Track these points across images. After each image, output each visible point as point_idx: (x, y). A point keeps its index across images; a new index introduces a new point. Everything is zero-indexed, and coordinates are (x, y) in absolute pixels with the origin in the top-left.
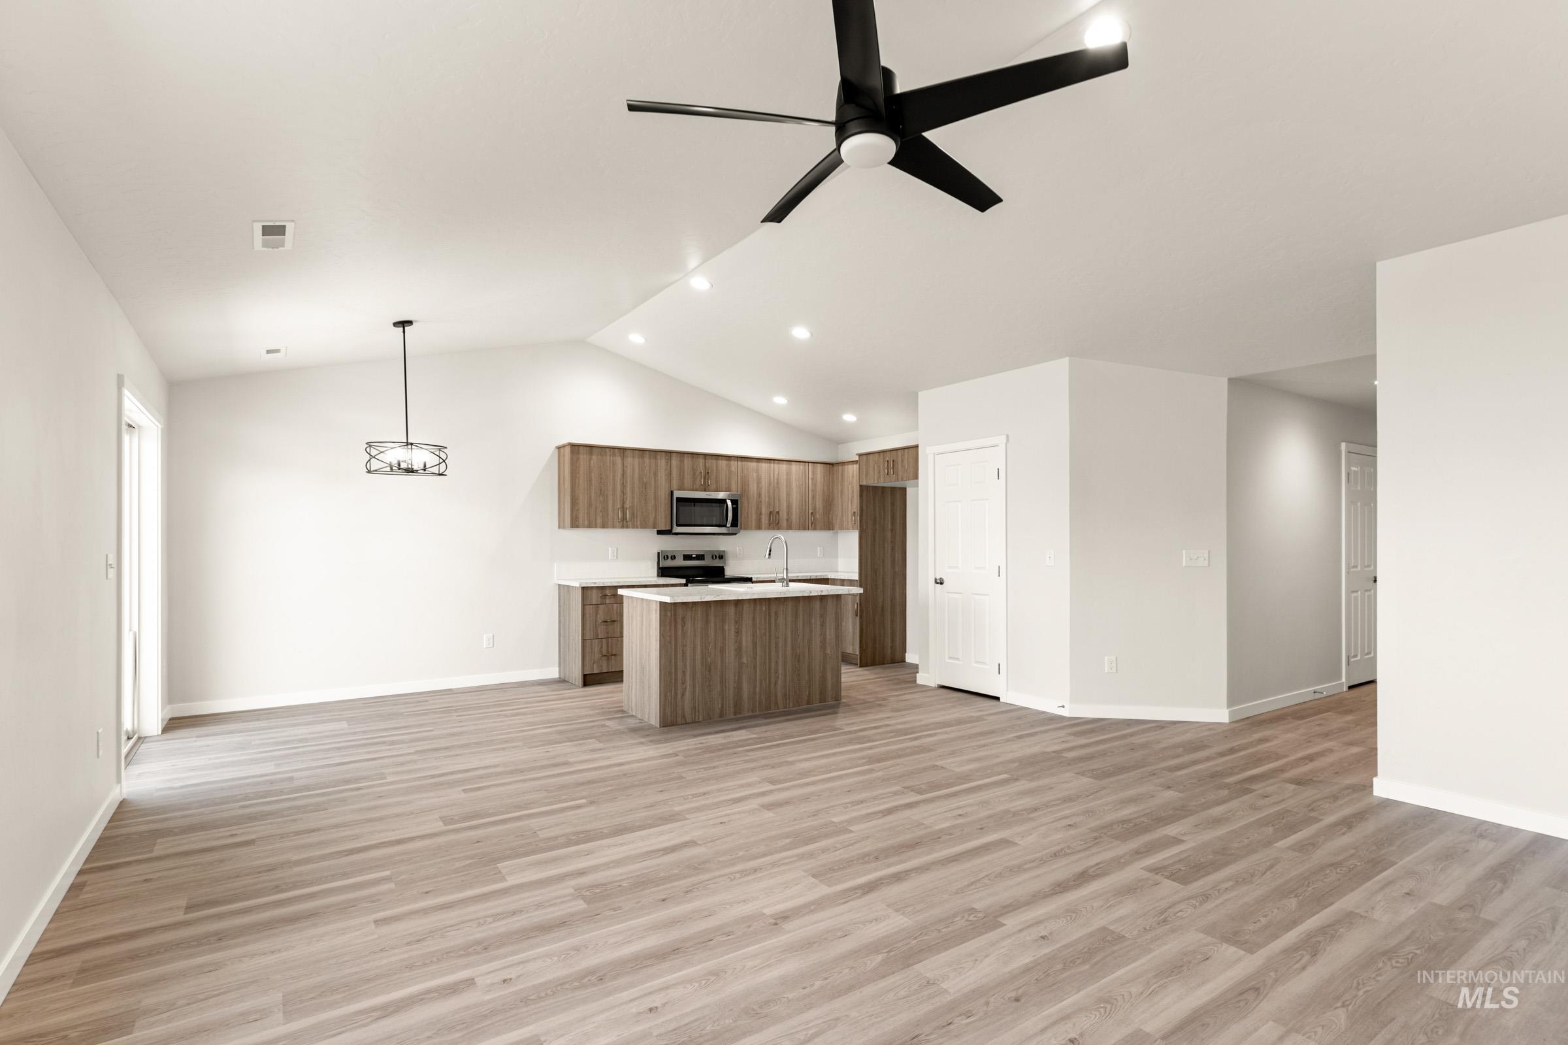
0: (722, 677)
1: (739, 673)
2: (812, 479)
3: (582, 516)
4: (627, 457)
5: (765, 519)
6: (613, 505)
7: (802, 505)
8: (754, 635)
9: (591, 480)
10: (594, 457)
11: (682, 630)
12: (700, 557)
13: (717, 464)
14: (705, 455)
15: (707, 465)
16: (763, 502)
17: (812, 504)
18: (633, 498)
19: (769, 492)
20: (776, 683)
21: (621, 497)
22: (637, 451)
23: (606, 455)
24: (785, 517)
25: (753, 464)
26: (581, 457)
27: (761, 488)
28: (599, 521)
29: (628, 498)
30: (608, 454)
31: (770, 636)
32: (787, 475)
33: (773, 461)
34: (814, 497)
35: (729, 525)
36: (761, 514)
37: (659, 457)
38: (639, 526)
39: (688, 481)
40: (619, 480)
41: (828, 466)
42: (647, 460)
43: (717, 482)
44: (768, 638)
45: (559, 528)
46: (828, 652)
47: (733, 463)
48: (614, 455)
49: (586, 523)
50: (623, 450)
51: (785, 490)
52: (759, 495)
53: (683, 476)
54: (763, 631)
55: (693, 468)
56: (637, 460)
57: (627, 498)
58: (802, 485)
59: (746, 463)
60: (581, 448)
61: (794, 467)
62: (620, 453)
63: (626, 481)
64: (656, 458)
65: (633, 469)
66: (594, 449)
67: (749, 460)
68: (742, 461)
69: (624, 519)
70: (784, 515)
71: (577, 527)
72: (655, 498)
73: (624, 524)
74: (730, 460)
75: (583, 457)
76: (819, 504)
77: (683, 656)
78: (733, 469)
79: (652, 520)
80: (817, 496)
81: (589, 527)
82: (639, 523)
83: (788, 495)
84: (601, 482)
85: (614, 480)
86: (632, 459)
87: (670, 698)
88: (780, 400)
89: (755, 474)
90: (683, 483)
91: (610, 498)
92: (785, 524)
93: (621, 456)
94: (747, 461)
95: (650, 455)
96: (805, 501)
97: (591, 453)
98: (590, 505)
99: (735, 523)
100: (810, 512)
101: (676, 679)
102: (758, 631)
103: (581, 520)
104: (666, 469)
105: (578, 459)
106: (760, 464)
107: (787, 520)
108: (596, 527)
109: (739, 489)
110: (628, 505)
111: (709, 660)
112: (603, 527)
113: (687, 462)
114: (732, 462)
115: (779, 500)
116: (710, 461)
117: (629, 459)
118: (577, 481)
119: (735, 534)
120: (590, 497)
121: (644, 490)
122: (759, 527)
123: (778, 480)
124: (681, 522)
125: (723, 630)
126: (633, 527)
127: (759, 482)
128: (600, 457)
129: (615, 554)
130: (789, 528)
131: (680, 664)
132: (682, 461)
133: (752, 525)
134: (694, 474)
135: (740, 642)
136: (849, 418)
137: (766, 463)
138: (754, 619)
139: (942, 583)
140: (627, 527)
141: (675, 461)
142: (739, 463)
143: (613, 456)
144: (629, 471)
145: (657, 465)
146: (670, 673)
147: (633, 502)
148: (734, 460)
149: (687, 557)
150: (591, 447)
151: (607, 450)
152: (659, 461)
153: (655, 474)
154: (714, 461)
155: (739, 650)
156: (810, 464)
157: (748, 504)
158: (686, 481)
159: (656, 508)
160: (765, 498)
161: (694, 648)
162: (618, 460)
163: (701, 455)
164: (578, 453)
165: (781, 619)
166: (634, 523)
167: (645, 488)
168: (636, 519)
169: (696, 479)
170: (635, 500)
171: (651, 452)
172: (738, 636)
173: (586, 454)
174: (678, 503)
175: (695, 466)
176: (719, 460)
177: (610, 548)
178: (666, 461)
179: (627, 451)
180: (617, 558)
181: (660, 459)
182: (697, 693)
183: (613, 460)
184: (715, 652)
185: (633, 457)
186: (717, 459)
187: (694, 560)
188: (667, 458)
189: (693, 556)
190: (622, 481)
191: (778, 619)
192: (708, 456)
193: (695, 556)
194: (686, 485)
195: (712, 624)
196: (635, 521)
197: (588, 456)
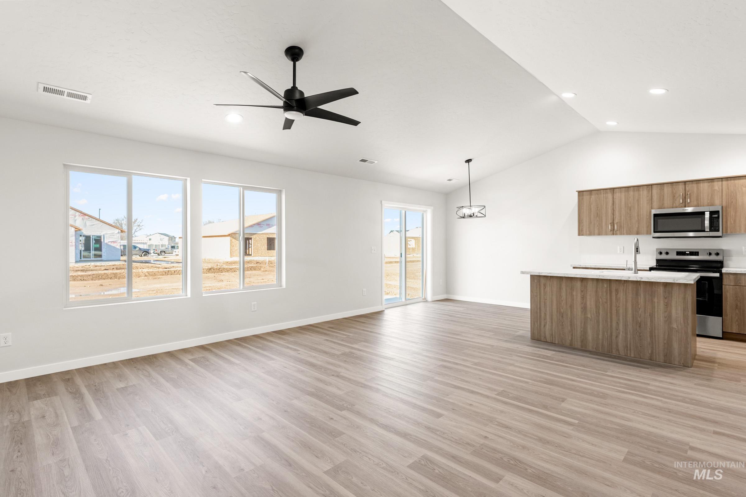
0: (571, 322)
1: (584, 322)
3: (585, 229)
6: (606, 222)
8: (597, 301)
9: (590, 209)
10: (593, 197)
11: (544, 290)
12: (694, 253)
13: (698, 188)
14: (685, 182)
15: (687, 188)
18: (621, 217)
21: (611, 217)
22: (624, 189)
23: (601, 194)
25: (742, 181)
26: (585, 197)
28: (596, 231)
30: (603, 193)
31: (611, 305)
35: (707, 230)
37: (641, 189)
38: (625, 234)
39: (668, 202)
40: (610, 207)
42: (631, 193)
43: (697, 200)
45: (579, 235)
48: (606, 193)
49: (588, 233)
50: (613, 190)
53: (663, 199)
54: (605, 300)
55: (672, 192)
56: (623, 194)
57: (616, 217)
60: (585, 193)
62: (611, 191)
63: (615, 207)
64: (639, 190)
65: (621, 199)
66: (593, 192)
67: (737, 178)
68: (728, 180)
69: (613, 230)
71: (583, 235)
72: (638, 216)
73: (613, 232)
74: (713, 182)
75: (586, 197)
77: (544, 305)
78: (716, 187)
79: (635, 229)
81: (590, 234)
82: (625, 231)
84: (597, 209)
85: (606, 207)
87: (536, 325)
89: (744, 189)
90: (663, 204)
91: (604, 218)
93: (611, 193)
95: (634, 189)
97: (591, 195)
98: (590, 223)
99: (715, 228)
101: (540, 316)
102: (600, 299)
103: (584, 232)
104: (648, 196)
105: (583, 199)
108: (594, 235)
109: (724, 203)
110: (616, 221)
111: (562, 310)
112: (599, 234)
113: (667, 190)
114: (716, 183)
116: (691, 185)
117: (617, 194)
118: (582, 211)
119: (721, 237)
120: (590, 218)
121: (629, 211)
124: (659, 229)
125: (572, 295)
126: (621, 235)
128: (597, 196)
129: (622, 250)
131: (543, 308)
133: (740, 229)
134: (674, 196)
135: (586, 304)
138: (596, 292)
140: (616, 234)
141: (655, 190)
142: (724, 182)
143: (606, 194)
144: (617, 201)
145: (639, 195)
146: (537, 312)
147: (621, 219)
148: (719, 181)
149: (680, 253)
150: (591, 191)
151: (602, 191)
152: (641, 192)
153: (638, 201)
154: (695, 185)
155: (584, 309)
157: (735, 213)
158: (666, 203)
159: (639, 221)
161: (552, 302)
162: (610, 196)
163: (681, 183)
164: (583, 195)
165: (622, 295)
166: (621, 232)
167: (630, 210)
168: (622, 229)
169: (676, 200)
170: (622, 218)
171: (635, 187)
172: (584, 300)
173: (588, 195)
174: (655, 218)
175: (675, 191)
176: (700, 183)
177: (618, 247)
178: (648, 191)
179: (616, 189)
180: (623, 253)
181: (642, 191)
182: (554, 327)
183: (606, 196)
184: (566, 306)
185: (621, 192)
186: (698, 183)
187: (688, 255)
188: (648, 189)
189: (687, 252)
190: (612, 208)
191: (619, 294)
192: (688, 183)
193: (688, 253)
194: (666, 205)
195: (564, 289)
196: (622, 231)
197: (589, 196)
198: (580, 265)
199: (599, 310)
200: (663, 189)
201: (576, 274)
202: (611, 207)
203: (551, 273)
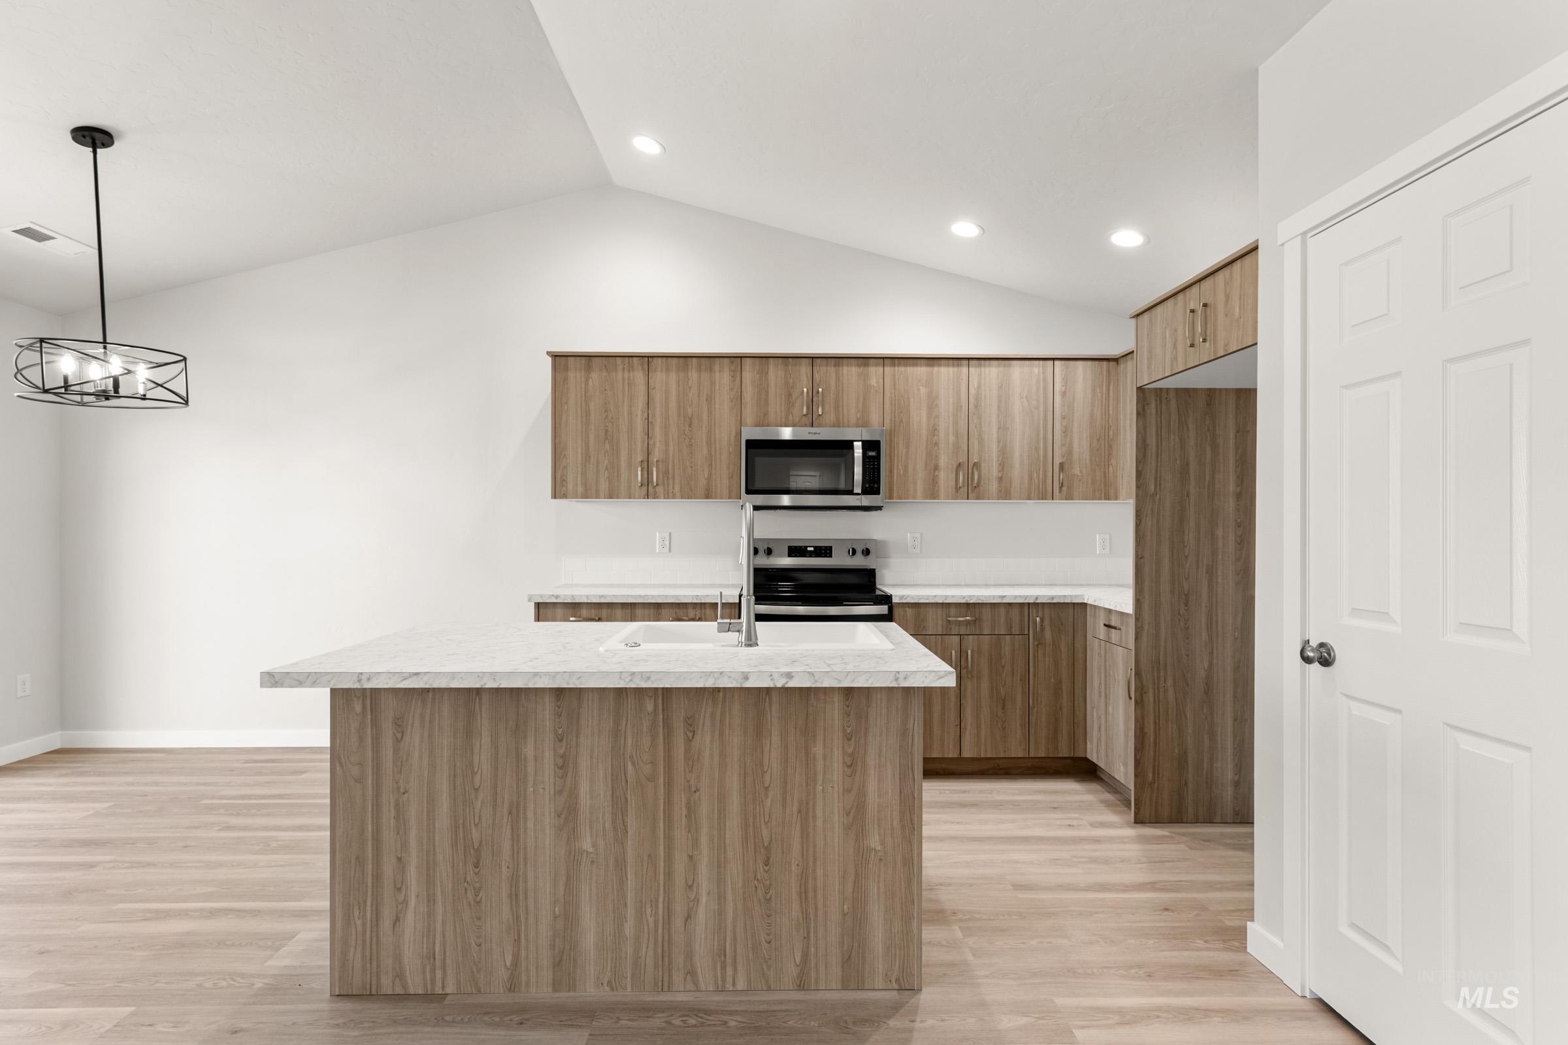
0: (514, 881)
1: (568, 876)
2: (1064, 394)
3: (573, 478)
4: (655, 370)
5: (945, 478)
6: (630, 457)
7: (1037, 449)
8: (617, 778)
9: (588, 414)
10: (594, 375)
11: (396, 751)
12: (824, 551)
13: (838, 378)
14: (813, 358)
15: (817, 376)
16: (942, 446)
17: (1063, 445)
18: (667, 444)
19: (956, 423)
20: (688, 917)
21: (643, 442)
22: (675, 360)
23: (616, 370)
24: (995, 472)
25: (921, 371)
26: (571, 375)
27: (937, 417)
28: (604, 486)
29: (658, 444)
30: (620, 368)
31: (669, 785)
32: (1000, 387)
33: (966, 362)
34: (1066, 431)
35: (858, 490)
36: (936, 468)
37: (717, 368)
38: (678, 494)
39: (775, 408)
40: (639, 412)
41: (1105, 363)
42: (693, 375)
43: (837, 409)
44: (662, 791)
45: (555, 496)
46: (874, 842)
47: (875, 371)
48: (631, 368)
49: (580, 489)
50: (648, 358)
51: (994, 420)
52: (934, 431)
53: (767, 400)
54: (647, 769)
55: (786, 384)
56: (673, 376)
57: (654, 444)
58: (1037, 408)
59: (902, 369)
60: (571, 360)
61: (1017, 369)
62: (642, 365)
63: (654, 415)
64: (711, 370)
65: (667, 392)
66: (594, 360)
67: (911, 361)
68: (894, 365)
69: (647, 481)
70: (991, 470)
71: (565, 496)
72: (709, 443)
73: (649, 490)
74: (867, 365)
75: (575, 376)
76: (1081, 446)
77: (397, 818)
78: (873, 382)
79: (702, 482)
80: (1075, 429)
81: (586, 495)
82: (677, 488)
83: (1003, 428)
84: (606, 417)
85: (630, 413)
86: (664, 374)
87: (359, 923)
88: (965, 229)
89: (923, 390)
90: (766, 414)
91: (624, 444)
92: (994, 487)
93: (643, 369)
94: (906, 365)
95: (700, 366)
96: (1045, 438)
97: (589, 369)
98: (587, 458)
99: (872, 485)
100: (1057, 461)
101: (377, 877)
102: (630, 767)
103: (570, 487)
104: (732, 389)
105: (566, 380)
106: (936, 369)
107: (1000, 479)
108: (597, 497)
109: (887, 421)
110: (656, 456)
111: (475, 834)
112: (612, 495)
113: (775, 373)
114: (872, 369)
115: (981, 440)
116: (823, 369)
117: (659, 374)
118: (564, 419)
119: (879, 508)
120: (587, 444)
121: (687, 428)
122: (932, 493)
123: (978, 399)
124: (758, 485)
125: (519, 759)
126: (667, 496)
127: (932, 405)
128: (604, 374)
129: (667, 542)
130: (1005, 494)
131: (389, 837)
132: (764, 373)
133: (915, 490)
134: (790, 395)
135: (574, 795)
136: (1127, 238)
137: (948, 366)
138: (616, 734)
139: (1326, 662)
140: (655, 497)
141: (749, 373)
142: (887, 369)
143: (629, 371)
144: (658, 397)
145: (713, 383)
146: (361, 861)
147: (667, 451)
148: (876, 365)
149: (795, 551)
150: (589, 357)
151: (619, 360)
152: (717, 375)
153: (710, 400)
154: (832, 370)
155: (568, 815)
156: (1057, 363)
157: (908, 448)
158: (771, 409)
159: (710, 459)
160: (946, 435)
161: (432, 800)
162: (639, 377)
163: (804, 359)
164: (566, 369)
165: (708, 739)
166: (668, 490)
167: (690, 425)
168: (671, 482)
169: (793, 405)
170: (671, 448)
171: (703, 359)
172: (563, 777)
173: (581, 370)
174: (749, 450)
175: (791, 380)
176: (842, 366)
177: (658, 534)
178: (732, 373)
179: (655, 359)
180: (670, 551)
181: (720, 371)
182: (439, 918)
183: (629, 377)
184: (495, 814)
185: (668, 370)
186: (839, 366)
187: (811, 556)
188: (733, 368)
189: (809, 549)
190: (646, 415)
191: (698, 737)
192: (819, 360)
193: (812, 549)
194: (772, 417)
195: (486, 739)
196: (671, 487)
197: (583, 373)
198: (557, 597)
199: (624, 813)
200: (767, 373)
201: (536, 674)
202: (643, 412)
203: (417, 674)
